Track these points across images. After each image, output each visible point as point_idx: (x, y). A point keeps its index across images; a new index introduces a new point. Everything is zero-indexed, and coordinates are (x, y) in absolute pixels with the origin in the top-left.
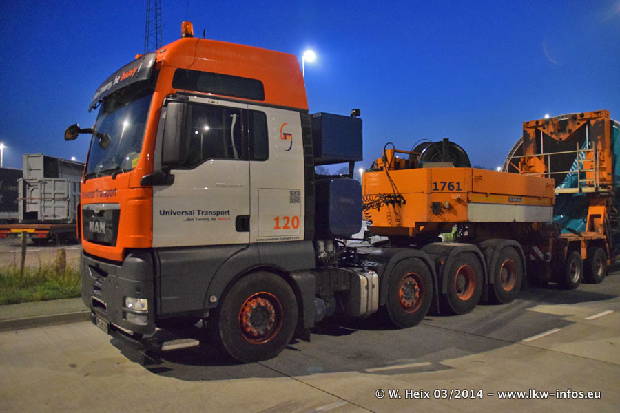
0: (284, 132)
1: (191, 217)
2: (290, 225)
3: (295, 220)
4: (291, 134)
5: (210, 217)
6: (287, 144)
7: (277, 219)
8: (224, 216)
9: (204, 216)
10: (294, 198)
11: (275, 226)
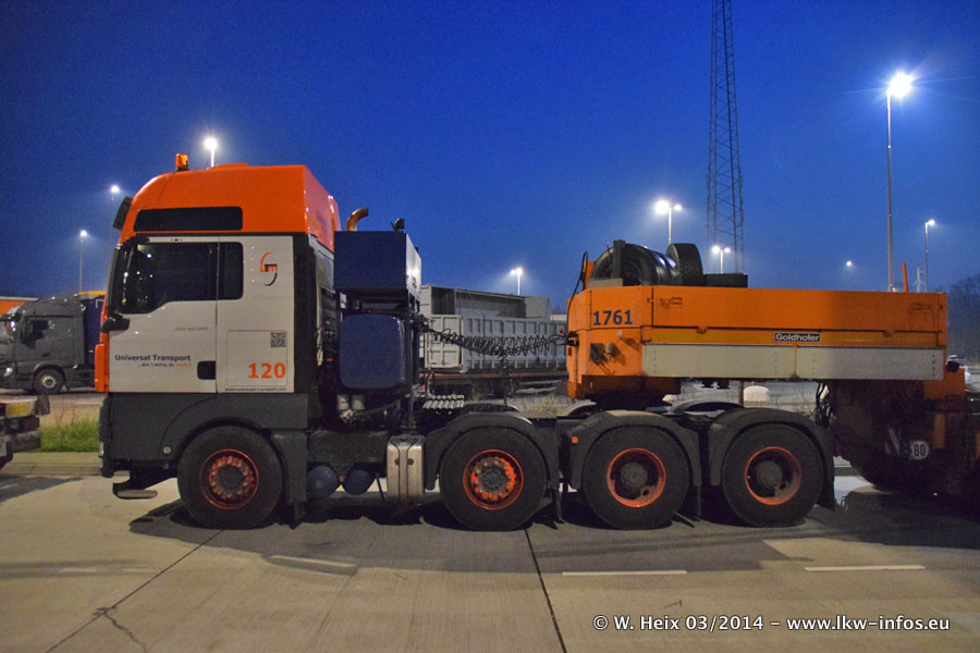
0: (265, 262)
1: (146, 362)
2: (272, 373)
3: (280, 369)
4: (275, 265)
5: (167, 362)
6: (270, 276)
7: (253, 366)
8: (184, 362)
9: (160, 362)
10: (278, 340)
11: (251, 374)
